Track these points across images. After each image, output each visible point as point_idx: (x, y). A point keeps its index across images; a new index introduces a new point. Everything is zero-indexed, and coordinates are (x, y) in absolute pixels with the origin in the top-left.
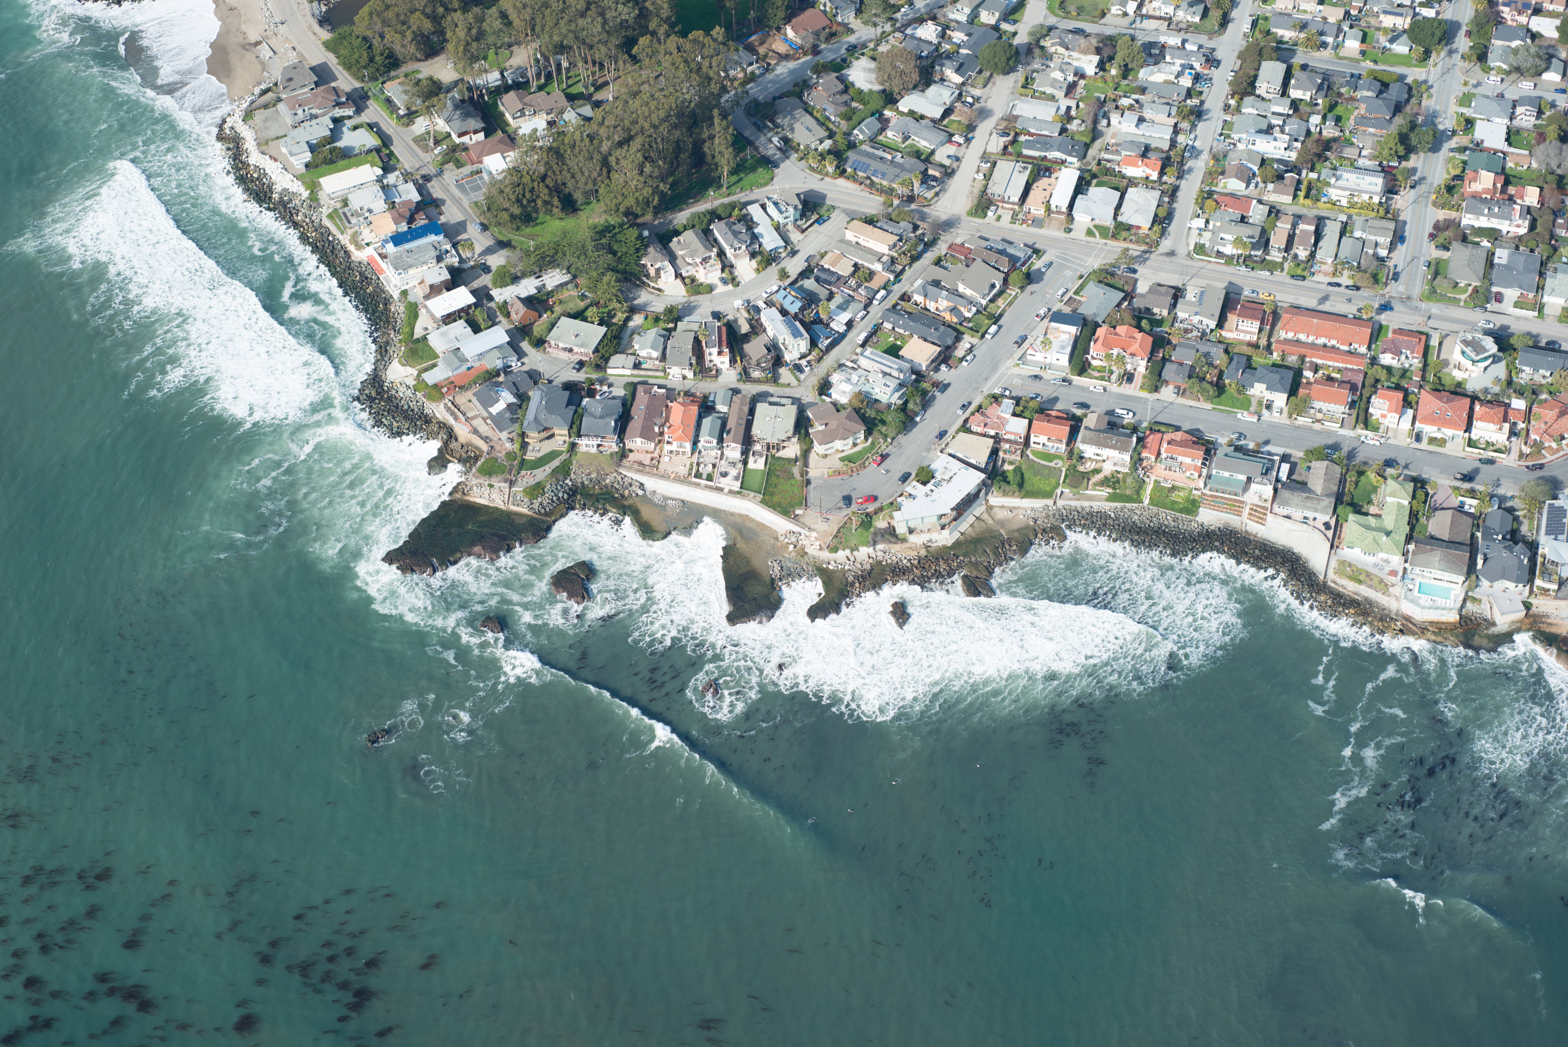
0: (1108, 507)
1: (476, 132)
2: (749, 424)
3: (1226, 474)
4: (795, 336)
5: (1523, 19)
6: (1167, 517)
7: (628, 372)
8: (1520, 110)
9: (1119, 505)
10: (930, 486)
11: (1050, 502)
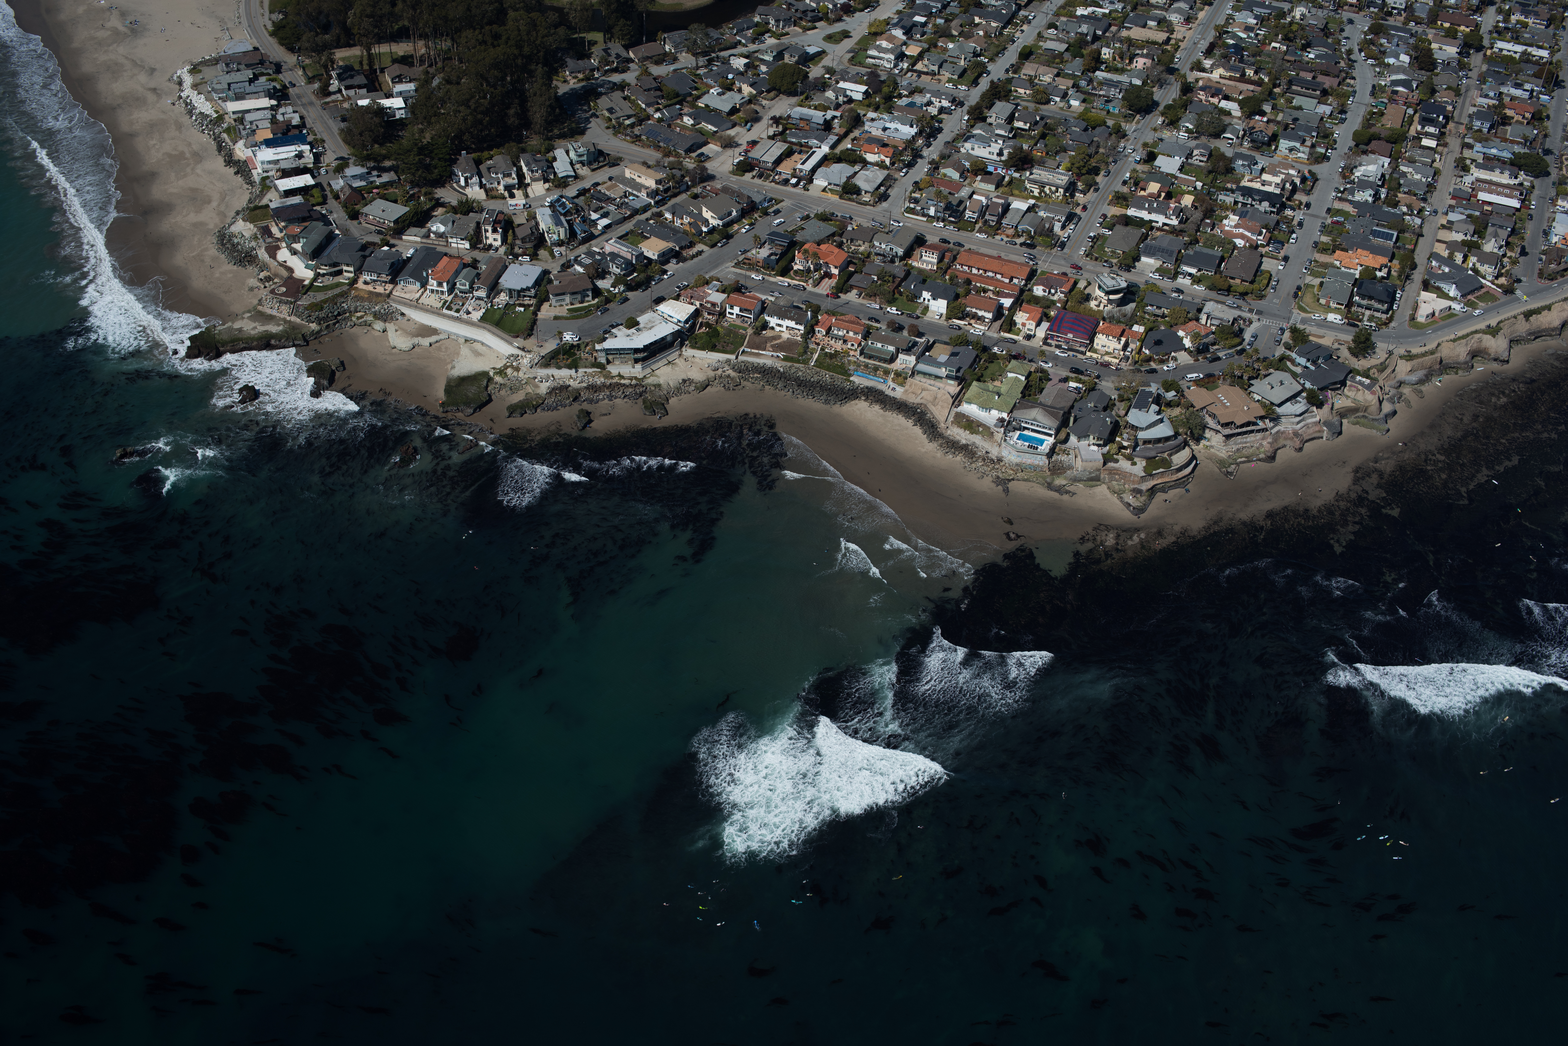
0: (780, 365)
1: (360, 87)
2: (499, 276)
3: (879, 345)
4: (557, 225)
5: (1215, 100)
6: (827, 376)
7: (418, 239)
8: (1195, 152)
9: (789, 364)
10: (633, 330)
11: (733, 357)
